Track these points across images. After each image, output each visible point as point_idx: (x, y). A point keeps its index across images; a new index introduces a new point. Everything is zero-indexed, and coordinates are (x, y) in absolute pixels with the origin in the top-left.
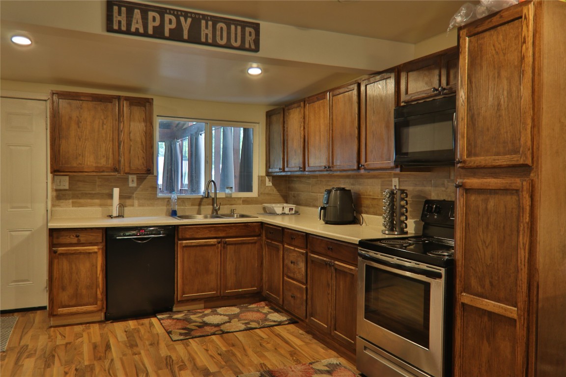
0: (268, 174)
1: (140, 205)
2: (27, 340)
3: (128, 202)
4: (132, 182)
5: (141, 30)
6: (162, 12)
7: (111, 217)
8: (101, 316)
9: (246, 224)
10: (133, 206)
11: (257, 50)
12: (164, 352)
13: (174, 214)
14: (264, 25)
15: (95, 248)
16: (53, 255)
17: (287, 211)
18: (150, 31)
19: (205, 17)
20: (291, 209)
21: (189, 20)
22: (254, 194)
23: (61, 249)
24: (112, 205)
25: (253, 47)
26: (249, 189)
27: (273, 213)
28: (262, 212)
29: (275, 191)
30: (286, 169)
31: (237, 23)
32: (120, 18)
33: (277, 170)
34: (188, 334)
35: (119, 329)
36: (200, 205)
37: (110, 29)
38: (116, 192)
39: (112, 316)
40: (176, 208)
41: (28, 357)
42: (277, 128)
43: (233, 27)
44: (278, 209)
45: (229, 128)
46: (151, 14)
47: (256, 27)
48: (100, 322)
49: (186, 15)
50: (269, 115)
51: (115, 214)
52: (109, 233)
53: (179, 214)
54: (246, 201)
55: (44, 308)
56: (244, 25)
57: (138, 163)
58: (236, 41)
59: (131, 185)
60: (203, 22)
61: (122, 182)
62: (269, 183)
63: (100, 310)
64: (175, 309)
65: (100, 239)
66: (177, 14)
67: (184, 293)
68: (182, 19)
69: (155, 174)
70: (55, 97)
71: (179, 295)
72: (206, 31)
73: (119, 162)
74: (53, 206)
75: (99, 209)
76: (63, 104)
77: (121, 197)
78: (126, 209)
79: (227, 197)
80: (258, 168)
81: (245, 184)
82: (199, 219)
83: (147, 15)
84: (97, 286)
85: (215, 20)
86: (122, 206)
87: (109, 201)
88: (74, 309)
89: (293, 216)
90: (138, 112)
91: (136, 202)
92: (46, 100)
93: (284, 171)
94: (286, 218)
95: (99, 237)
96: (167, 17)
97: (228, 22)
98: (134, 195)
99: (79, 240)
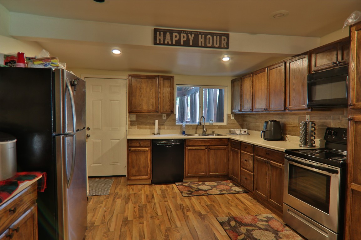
0: (232, 113)
1: (167, 129)
2: (117, 190)
3: (162, 127)
4: (164, 117)
5: (170, 43)
6: (180, 32)
7: (154, 134)
8: (150, 182)
9: (220, 139)
10: (164, 129)
11: (228, 48)
12: (179, 202)
13: (184, 133)
14: (232, 35)
15: (147, 149)
16: (129, 152)
17: (242, 132)
18: (174, 43)
19: (201, 33)
20: (245, 132)
21: (193, 35)
22: (225, 123)
23: (132, 149)
24: (155, 129)
25: (226, 46)
26: (222, 121)
27: (235, 134)
28: (229, 133)
29: (236, 122)
30: (242, 110)
31: (217, 34)
32: (160, 37)
33: (237, 111)
34: (191, 194)
35: (158, 189)
36: (196, 129)
37: (155, 43)
38: (157, 122)
39: (155, 181)
40: (185, 130)
41: (118, 198)
42: (237, 88)
43: (215, 37)
44: (238, 131)
45: (211, 89)
47: (228, 36)
48: (149, 184)
49: (191, 33)
50: (233, 82)
51: (156, 133)
52: (153, 142)
53: (186, 133)
54: (220, 127)
55: (125, 176)
56: (221, 35)
57: (167, 108)
58: (217, 44)
59: (163, 119)
60: (200, 36)
61: (159, 117)
62: (232, 118)
63: (149, 179)
64: (184, 181)
65: (149, 145)
66: (187, 33)
67: (188, 173)
68: (189, 35)
69: (175, 113)
70: (130, 78)
71: (186, 174)
72: (201, 40)
73: (158, 107)
74: (129, 128)
75: (149, 130)
76: (133, 80)
77: (159, 124)
78: (161, 130)
79: (210, 125)
80: (227, 110)
81: (220, 118)
82: (196, 136)
83: (173, 35)
84: (148, 167)
85: (207, 35)
86: (159, 129)
87: (153, 126)
88: (138, 177)
89: (246, 136)
90: (167, 83)
91: (166, 127)
92: (126, 79)
93: (241, 111)
94: (242, 136)
95: (149, 144)
96: (182, 35)
97: (213, 35)
98: (165, 124)
99: (140, 145)
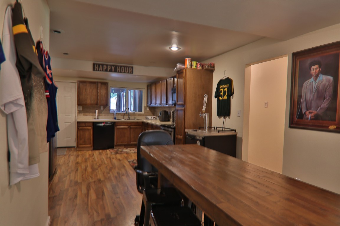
0: (147, 106)
1: (104, 116)
2: (70, 153)
3: (101, 114)
4: (102, 108)
5: (102, 70)
6: (107, 65)
7: (95, 119)
8: (92, 149)
9: (137, 122)
10: (102, 116)
11: (132, 73)
12: (109, 156)
13: (115, 118)
14: (135, 67)
15: (90, 128)
16: (78, 130)
17: (153, 118)
18: (104, 70)
19: (118, 66)
20: (154, 118)
21: (114, 67)
22: (143, 112)
23: (80, 128)
24: (95, 115)
25: (131, 72)
26: (141, 111)
27: (148, 119)
28: (145, 118)
29: (150, 112)
30: (151, 104)
31: (127, 67)
32: (96, 67)
33: (153, 104)
34: (117, 153)
35: (97, 152)
36: (124, 116)
37: (94, 70)
38: (97, 111)
39: (95, 148)
40: (116, 116)
41: (72, 156)
42: (149, 91)
43: (126, 68)
44: (149, 117)
45: (137, 91)
46: (104, 66)
47: (132, 68)
48: (92, 150)
49: (113, 66)
51: (96, 118)
52: (94, 124)
53: (117, 118)
54: (140, 115)
55: (74, 147)
56: (129, 67)
57: (104, 102)
58: (127, 71)
59: (101, 109)
60: (118, 67)
61: (99, 108)
62: (148, 109)
63: (92, 146)
64: (114, 148)
65: (92, 125)
66: (111, 66)
67: (117, 143)
68: (112, 67)
69: (109, 105)
70: (79, 82)
71: (115, 143)
72: (118, 69)
73: (98, 102)
74: (78, 115)
75: (92, 116)
76: (81, 85)
77: (98, 113)
78: (100, 117)
79: (133, 113)
80: (144, 104)
82: (123, 120)
83: (103, 66)
84: (91, 139)
85: (121, 67)
86: (98, 116)
87: (95, 114)
88: (84, 146)
89: (155, 120)
90: (103, 87)
91: (103, 115)
92: (76, 83)
93: (151, 105)
94: (153, 120)
95: (91, 125)
96: (108, 67)
97: (124, 67)
98: (103, 112)
99: (85, 124)
